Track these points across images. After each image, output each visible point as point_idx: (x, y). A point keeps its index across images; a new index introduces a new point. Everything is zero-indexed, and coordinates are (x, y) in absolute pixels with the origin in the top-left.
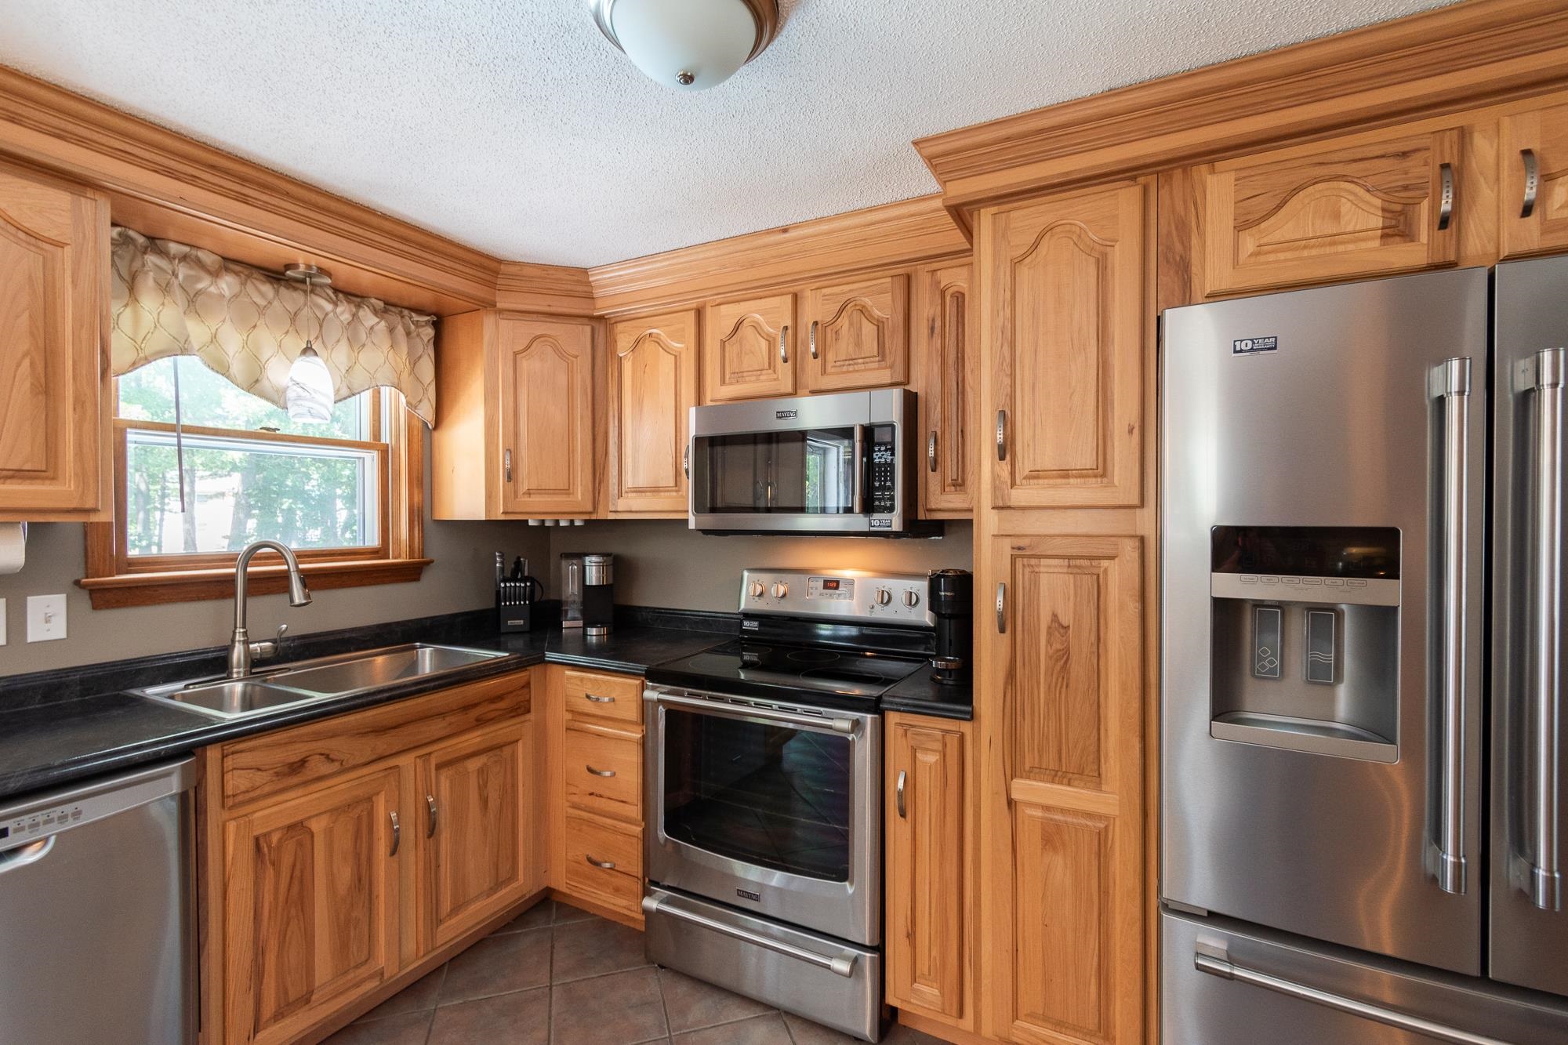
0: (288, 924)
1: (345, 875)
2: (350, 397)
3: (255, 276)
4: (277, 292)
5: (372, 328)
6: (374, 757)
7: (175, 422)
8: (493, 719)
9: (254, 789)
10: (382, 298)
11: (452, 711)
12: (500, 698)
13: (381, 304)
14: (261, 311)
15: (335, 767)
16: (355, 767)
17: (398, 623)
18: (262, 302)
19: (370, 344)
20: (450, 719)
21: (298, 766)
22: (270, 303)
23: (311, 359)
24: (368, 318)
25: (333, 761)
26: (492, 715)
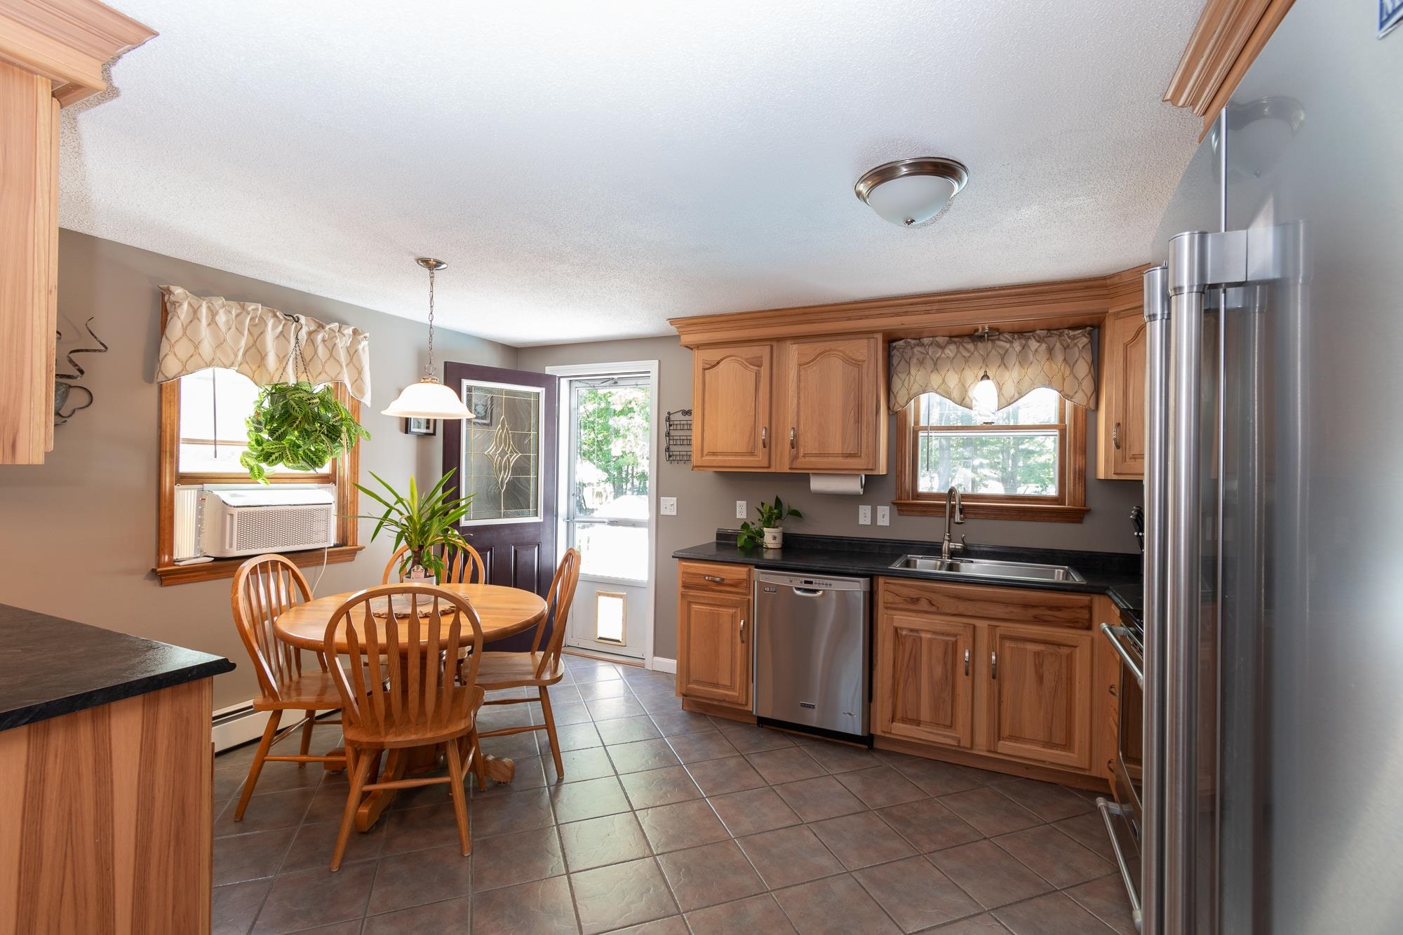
0: (908, 678)
1: (938, 671)
2: (1020, 398)
3: (965, 341)
4: (976, 347)
5: (1036, 350)
6: (956, 612)
7: (927, 425)
8: (1048, 621)
9: (894, 603)
10: (1046, 328)
11: (1013, 604)
12: (1059, 608)
13: (1045, 332)
14: (966, 360)
15: (934, 609)
16: (947, 614)
17: (1061, 551)
18: (967, 354)
19: (1036, 361)
20: (1011, 609)
21: (915, 601)
22: (972, 353)
23: (986, 382)
24: (1033, 344)
25: (933, 605)
26: (1050, 618)
